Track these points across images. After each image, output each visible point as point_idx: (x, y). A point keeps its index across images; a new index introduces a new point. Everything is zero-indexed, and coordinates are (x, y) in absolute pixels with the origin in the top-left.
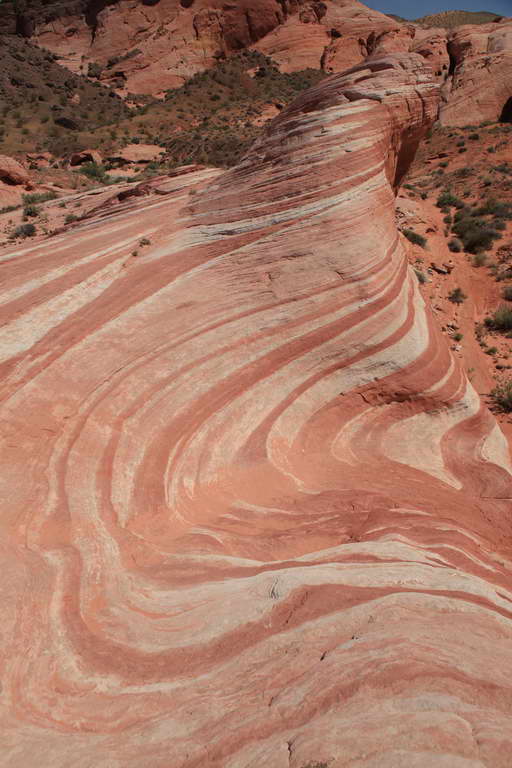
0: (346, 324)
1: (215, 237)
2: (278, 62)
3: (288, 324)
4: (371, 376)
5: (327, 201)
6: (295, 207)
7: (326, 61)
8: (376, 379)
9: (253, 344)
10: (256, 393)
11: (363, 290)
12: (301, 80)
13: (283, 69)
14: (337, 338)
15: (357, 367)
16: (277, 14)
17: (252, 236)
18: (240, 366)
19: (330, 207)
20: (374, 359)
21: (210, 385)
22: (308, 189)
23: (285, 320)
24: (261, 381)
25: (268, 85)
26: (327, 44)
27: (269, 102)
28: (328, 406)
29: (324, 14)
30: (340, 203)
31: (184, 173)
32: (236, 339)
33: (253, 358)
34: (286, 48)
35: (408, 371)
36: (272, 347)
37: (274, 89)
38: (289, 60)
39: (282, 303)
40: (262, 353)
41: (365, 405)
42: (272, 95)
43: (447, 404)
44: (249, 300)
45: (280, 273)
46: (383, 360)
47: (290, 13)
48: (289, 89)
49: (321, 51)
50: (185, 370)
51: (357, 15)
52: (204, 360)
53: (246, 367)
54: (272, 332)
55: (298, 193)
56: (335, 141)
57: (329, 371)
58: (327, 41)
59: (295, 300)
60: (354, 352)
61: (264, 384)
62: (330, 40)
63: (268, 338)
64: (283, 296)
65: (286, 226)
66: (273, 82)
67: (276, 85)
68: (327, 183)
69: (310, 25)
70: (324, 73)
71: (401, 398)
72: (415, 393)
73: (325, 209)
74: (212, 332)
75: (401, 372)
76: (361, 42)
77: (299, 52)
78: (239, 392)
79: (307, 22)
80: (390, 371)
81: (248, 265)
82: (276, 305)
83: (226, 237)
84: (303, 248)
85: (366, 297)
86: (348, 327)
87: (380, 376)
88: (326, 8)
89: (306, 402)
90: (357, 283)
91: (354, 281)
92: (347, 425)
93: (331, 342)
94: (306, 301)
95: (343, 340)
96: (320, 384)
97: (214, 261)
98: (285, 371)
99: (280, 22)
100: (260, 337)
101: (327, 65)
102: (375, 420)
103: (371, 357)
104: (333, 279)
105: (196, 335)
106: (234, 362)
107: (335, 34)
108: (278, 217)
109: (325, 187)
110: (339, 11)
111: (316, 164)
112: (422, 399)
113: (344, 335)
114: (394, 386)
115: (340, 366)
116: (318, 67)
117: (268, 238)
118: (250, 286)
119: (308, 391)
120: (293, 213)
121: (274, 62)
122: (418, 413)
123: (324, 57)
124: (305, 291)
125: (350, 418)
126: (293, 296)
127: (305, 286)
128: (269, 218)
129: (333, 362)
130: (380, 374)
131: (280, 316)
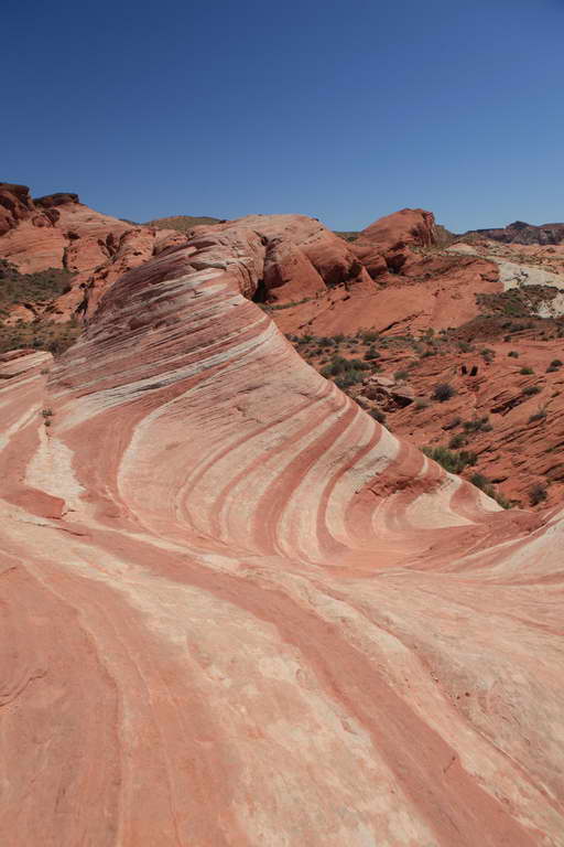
0: (335, 432)
1: (136, 394)
2: (16, 263)
3: (287, 442)
4: (372, 472)
5: (252, 343)
6: (220, 352)
7: (69, 260)
8: (377, 474)
9: (268, 463)
10: (298, 501)
11: (333, 404)
12: (44, 279)
13: (23, 270)
14: (335, 445)
15: (361, 466)
16: (8, 219)
17: (187, 383)
18: (269, 483)
19: (256, 347)
20: (371, 456)
21: (255, 503)
22: (220, 337)
23: (284, 438)
24: (296, 491)
25: (9, 287)
26: (66, 245)
27: (16, 303)
28: (352, 505)
29: (58, 219)
30: (263, 343)
31: (14, 358)
32: (249, 462)
33: (275, 474)
34: (25, 250)
35: (399, 462)
36: (287, 462)
37: (18, 290)
38: (28, 261)
39: (270, 426)
40: (281, 469)
41: (377, 498)
42: (17, 296)
43: (438, 481)
44: (235, 430)
45: (249, 404)
46: (377, 456)
47: (22, 219)
48: (34, 288)
49: (61, 253)
50: (225, 493)
51: (90, 219)
52: (234, 484)
53: (274, 483)
54: (278, 450)
55: (211, 342)
56: (217, 299)
57: (340, 474)
58: (66, 243)
59: (279, 421)
60: (352, 454)
61: (299, 492)
62: (68, 241)
63: (278, 456)
64: (268, 421)
65: (220, 369)
66: (15, 283)
67: (18, 286)
68: (236, 330)
69: (45, 228)
70: (68, 272)
71: (402, 485)
72: (411, 478)
73: (252, 350)
74: (223, 460)
75: (393, 464)
76: (100, 243)
77: (37, 254)
78: (284, 504)
79: (41, 226)
80: (385, 465)
81: (206, 405)
82: (265, 429)
83: (151, 391)
84: (255, 381)
85: (339, 409)
86: (339, 434)
87: (380, 471)
88: (59, 213)
89: (336, 503)
90: (324, 400)
91: (320, 398)
92: (374, 517)
93: (332, 448)
94: (291, 420)
95: (340, 446)
96: (337, 485)
97: (160, 410)
98: (308, 479)
99: (12, 227)
100: (270, 456)
101: (70, 264)
102: (391, 508)
103: (367, 456)
104: (302, 400)
105: (211, 465)
106: (261, 480)
107: (72, 236)
108: (206, 363)
109: (236, 334)
110: (71, 216)
111: (212, 317)
112: (419, 481)
113: (339, 440)
114: (394, 477)
115: (347, 468)
116: (61, 266)
117: (207, 382)
118: (225, 420)
119: (332, 494)
120: (221, 357)
121: (12, 264)
122: (420, 494)
123: (65, 257)
124: (284, 413)
125: (373, 510)
126: (277, 418)
127: (282, 409)
128: (195, 366)
129: (340, 466)
130: (379, 468)
131: (277, 435)
